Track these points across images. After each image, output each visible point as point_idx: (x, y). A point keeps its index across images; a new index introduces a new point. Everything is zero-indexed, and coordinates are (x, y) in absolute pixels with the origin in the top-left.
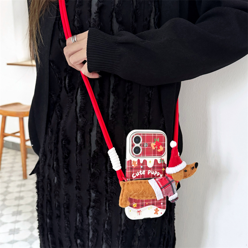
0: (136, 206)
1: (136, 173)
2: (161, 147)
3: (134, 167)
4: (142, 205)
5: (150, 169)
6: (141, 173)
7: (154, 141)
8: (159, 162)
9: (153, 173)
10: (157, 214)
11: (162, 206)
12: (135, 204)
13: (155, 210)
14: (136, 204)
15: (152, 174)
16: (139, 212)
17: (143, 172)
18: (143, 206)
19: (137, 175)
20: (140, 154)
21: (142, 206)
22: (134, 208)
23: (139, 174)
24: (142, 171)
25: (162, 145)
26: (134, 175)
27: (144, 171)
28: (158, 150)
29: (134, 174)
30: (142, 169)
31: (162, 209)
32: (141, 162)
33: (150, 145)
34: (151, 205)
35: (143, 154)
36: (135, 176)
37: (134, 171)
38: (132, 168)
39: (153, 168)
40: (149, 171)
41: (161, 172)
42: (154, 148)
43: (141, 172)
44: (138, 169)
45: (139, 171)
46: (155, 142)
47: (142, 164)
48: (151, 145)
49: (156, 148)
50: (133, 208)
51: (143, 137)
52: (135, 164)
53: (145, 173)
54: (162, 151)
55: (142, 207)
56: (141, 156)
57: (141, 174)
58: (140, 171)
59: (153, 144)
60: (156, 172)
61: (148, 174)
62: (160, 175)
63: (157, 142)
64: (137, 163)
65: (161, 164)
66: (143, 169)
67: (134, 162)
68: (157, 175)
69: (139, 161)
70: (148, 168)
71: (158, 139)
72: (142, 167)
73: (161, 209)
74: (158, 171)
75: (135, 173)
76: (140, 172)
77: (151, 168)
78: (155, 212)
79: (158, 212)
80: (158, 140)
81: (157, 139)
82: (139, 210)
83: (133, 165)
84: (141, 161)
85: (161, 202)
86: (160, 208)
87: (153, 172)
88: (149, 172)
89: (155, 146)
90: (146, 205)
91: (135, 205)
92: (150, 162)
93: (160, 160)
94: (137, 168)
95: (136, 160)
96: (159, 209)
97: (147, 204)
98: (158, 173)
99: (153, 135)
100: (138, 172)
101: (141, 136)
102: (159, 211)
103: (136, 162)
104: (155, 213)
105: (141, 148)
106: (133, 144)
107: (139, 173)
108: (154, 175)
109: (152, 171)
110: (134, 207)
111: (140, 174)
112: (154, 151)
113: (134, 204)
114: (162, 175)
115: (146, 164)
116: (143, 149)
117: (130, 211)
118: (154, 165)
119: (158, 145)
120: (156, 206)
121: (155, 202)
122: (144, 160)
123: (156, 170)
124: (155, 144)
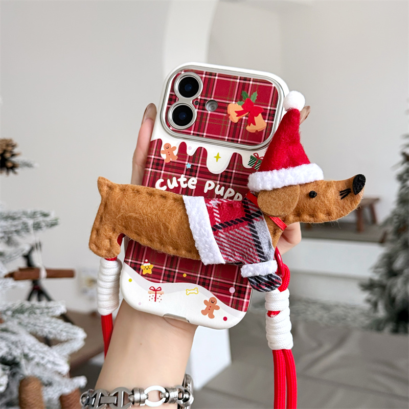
0: (150, 273)
1: (169, 181)
2: (259, 119)
3: (165, 162)
4: (169, 276)
5: (213, 177)
6: (184, 183)
7: (239, 98)
8: (246, 163)
9: (221, 192)
10: (212, 316)
11: (232, 297)
12: (149, 264)
13: (205, 302)
14: (152, 266)
15: (217, 192)
16: (155, 290)
17: (190, 182)
18: (171, 279)
19: (171, 187)
20: (190, 129)
21: (169, 278)
22: (142, 275)
23: (177, 185)
24: (188, 179)
25: (264, 115)
26: (162, 185)
27: (193, 179)
28: (248, 128)
29: (161, 180)
30: (188, 173)
31: (229, 308)
32: (190, 152)
33: (223, 108)
34: (195, 283)
35: (199, 130)
37: (163, 172)
38: (161, 162)
39: (225, 177)
40: (209, 182)
42: (235, 118)
43: (185, 180)
44: (176, 168)
45: (180, 177)
46: (243, 103)
47: (193, 159)
48: (226, 108)
49: (242, 119)
50: (140, 276)
51: (208, 82)
52: (169, 154)
53: (197, 185)
54: (262, 132)
55: (168, 281)
56: (189, 134)
57: (184, 186)
58: (183, 176)
59: (234, 107)
60: (230, 189)
61: (205, 191)
63: (249, 102)
64: (176, 152)
65: (252, 170)
66: (191, 173)
67: (168, 146)
69: (183, 147)
70: (205, 174)
71: (255, 95)
72: (188, 166)
73: (228, 305)
74: (236, 190)
75: (165, 177)
76: (183, 179)
77: (217, 175)
78: (204, 307)
79: (215, 312)
80: (254, 97)
81: (251, 94)
82: (156, 286)
83: (164, 156)
84: (190, 148)
85: (232, 285)
86: (226, 301)
87: (223, 188)
88: (210, 185)
89: (239, 113)
90: (181, 279)
91: (147, 267)
93: (251, 157)
94: (175, 165)
95: (175, 143)
96: (219, 303)
97: (185, 275)
98: (238, 194)
99: (238, 81)
100: (174, 179)
101: (201, 78)
102: (218, 308)
103: (175, 148)
104: (204, 312)
105: (195, 111)
106: (174, 97)
107: (179, 183)
109: (218, 186)
110: (144, 273)
111: (179, 186)
112: (235, 129)
113: (145, 265)
115: (204, 161)
116: (202, 116)
117: (130, 280)
118: (228, 168)
119: (251, 111)
120: (211, 291)
121: (212, 278)
122: (199, 149)
123: (231, 185)
124: (243, 107)
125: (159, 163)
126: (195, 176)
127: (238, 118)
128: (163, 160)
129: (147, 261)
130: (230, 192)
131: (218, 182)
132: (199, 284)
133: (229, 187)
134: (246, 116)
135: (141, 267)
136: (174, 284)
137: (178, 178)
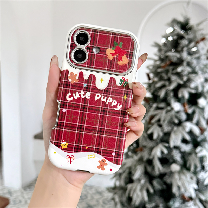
0: (67, 147)
1: (74, 94)
2: (124, 57)
4: (77, 149)
5: (100, 91)
6: (83, 95)
7: (112, 46)
8: (118, 83)
9: (105, 100)
10: (103, 169)
11: (114, 158)
12: (65, 143)
13: (99, 162)
14: (67, 144)
15: (102, 100)
16: (70, 157)
17: (87, 95)
18: (79, 150)
19: (76, 98)
20: (85, 63)
21: (78, 150)
22: (62, 149)
23: (79, 97)
24: (85, 93)
25: (127, 55)
26: (70, 97)
27: (88, 93)
28: (118, 63)
29: (70, 94)
30: (85, 89)
31: (113, 164)
32: (86, 77)
33: (103, 51)
34: (93, 152)
35: (90, 64)
36: (72, 99)
37: (70, 89)
39: (106, 92)
40: (97, 94)
41: (119, 101)
42: (111, 57)
43: (84, 93)
44: (78, 87)
45: (80, 92)
46: (115, 48)
47: (88, 81)
48: (105, 52)
49: (115, 58)
50: (60, 150)
51: (93, 36)
52: (73, 79)
53: (90, 96)
54: (126, 65)
55: (77, 152)
56: (85, 66)
57: (83, 97)
58: (82, 91)
59: (110, 51)
60: (110, 98)
61: (96, 100)
62: (118, 106)
63: (118, 48)
64: (77, 78)
65: (122, 87)
66: (87, 89)
67: (72, 74)
68: (112, 105)
69: (81, 74)
70: (95, 90)
71: (121, 43)
72: (85, 85)
73: (112, 162)
75: (72, 92)
76: (82, 93)
77: (102, 90)
78: (99, 164)
79: (105, 167)
80: (121, 45)
81: (119, 43)
82: (70, 154)
83: (70, 80)
84: (86, 75)
85: (113, 151)
86: (111, 160)
87: (106, 98)
88: (98, 96)
89: (113, 54)
90: (84, 150)
91: (64, 144)
92: (102, 80)
93: (121, 80)
94: (77, 85)
95: (76, 72)
96: (107, 161)
97: (87, 148)
98: (114, 101)
99: (111, 35)
100: (77, 93)
101: (90, 33)
102: (106, 164)
103: (76, 75)
104: (99, 167)
105: (87, 53)
106: (74, 45)
107: (80, 95)
108: (107, 103)
109: (103, 97)
110: (63, 148)
111: (81, 97)
112: (111, 63)
113: (63, 143)
114: (121, 106)
115: (94, 82)
116: (91, 56)
117: (55, 153)
118: (108, 86)
119: (119, 53)
120: (102, 155)
121: (102, 148)
122: (91, 76)
123: (110, 95)
124: (115, 51)
125: (67, 84)
126: (89, 91)
127: (112, 57)
128: (70, 82)
129: (64, 141)
130: (110, 100)
131: (103, 94)
132: (95, 152)
133: (109, 97)
134: (117, 56)
135: (61, 144)
136: (81, 153)
137: (79, 92)
